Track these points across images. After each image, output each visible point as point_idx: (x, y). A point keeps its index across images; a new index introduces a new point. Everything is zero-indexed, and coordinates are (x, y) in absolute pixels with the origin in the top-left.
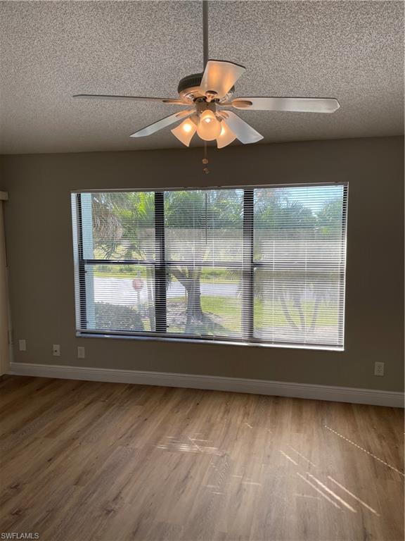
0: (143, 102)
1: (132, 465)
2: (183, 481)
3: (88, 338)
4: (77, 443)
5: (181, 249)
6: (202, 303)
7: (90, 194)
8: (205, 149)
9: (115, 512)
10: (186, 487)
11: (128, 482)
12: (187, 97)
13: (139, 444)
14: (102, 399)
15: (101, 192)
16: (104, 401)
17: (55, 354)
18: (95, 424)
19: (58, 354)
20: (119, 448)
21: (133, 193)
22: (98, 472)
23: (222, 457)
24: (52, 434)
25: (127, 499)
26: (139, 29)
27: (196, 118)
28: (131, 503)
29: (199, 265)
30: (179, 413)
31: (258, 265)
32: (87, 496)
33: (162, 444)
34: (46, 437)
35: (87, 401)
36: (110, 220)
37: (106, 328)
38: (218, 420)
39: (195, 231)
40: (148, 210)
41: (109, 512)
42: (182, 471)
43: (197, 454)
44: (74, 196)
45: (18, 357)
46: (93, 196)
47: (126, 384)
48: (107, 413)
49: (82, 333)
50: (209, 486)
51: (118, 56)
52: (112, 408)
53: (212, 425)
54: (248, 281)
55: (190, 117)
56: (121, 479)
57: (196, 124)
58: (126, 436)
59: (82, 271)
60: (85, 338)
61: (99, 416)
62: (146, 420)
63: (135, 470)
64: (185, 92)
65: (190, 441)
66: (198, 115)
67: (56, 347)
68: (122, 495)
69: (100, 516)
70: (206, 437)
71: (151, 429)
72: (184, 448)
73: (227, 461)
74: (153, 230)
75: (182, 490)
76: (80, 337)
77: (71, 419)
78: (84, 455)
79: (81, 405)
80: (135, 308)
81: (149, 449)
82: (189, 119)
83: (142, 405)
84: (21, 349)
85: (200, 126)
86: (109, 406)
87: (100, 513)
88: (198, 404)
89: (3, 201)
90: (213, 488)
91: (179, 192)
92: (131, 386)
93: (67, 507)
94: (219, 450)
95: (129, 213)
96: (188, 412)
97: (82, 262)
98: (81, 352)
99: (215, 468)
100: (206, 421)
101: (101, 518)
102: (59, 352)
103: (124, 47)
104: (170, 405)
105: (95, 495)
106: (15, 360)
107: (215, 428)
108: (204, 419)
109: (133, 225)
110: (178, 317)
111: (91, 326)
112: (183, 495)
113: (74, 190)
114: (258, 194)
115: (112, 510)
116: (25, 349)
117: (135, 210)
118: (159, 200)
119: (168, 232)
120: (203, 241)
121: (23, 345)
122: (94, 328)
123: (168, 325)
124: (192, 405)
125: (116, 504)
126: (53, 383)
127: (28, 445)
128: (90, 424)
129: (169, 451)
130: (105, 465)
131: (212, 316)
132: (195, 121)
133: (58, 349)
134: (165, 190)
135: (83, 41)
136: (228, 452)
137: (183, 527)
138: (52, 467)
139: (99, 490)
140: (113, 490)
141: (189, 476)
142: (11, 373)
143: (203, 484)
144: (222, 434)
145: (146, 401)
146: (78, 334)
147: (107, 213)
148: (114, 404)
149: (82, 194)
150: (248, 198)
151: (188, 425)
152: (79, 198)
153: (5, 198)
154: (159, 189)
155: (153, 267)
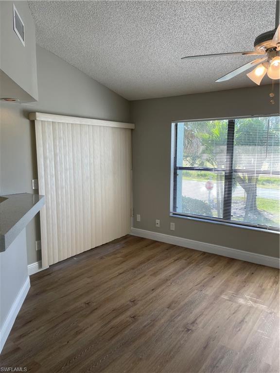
0: (225, 57)
1: (204, 304)
2: (240, 323)
3: (178, 218)
4: (169, 283)
6: (257, 203)
7: (183, 123)
8: (273, 86)
9: (192, 331)
10: (241, 328)
11: (201, 314)
12: (261, 49)
13: (210, 291)
14: (185, 258)
15: (190, 121)
16: (186, 260)
17: (157, 225)
18: (180, 273)
19: (158, 226)
20: (196, 291)
21: (211, 122)
22: (182, 303)
23: (270, 313)
24: (155, 274)
25: (200, 325)
26: (226, 5)
27: (267, 63)
28: (203, 328)
29: (259, 172)
30: (238, 277)
32: (175, 317)
33: (225, 295)
34: (151, 275)
35: (175, 258)
36: (194, 141)
37: (189, 213)
38: (269, 287)
39: (258, 148)
40: (221, 133)
41: (188, 330)
42: (239, 316)
43: (251, 307)
44: (173, 125)
45: (136, 224)
46: (185, 125)
47: (201, 251)
48: (188, 268)
49: (174, 214)
50: (259, 331)
51: (210, 26)
52: (192, 265)
53: (264, 290)
55: (263, 63)
56: (197, 311)
57: (267, 68)
58: (200, 285)
59: (175, 174)
60: (175, 217)
61: (183, 269)
62: (214, 277)
63: (206, 308)
64: (259, 45)
65: (246, 298)
66: (268, 61)
67: (158, 221)
68: (197, 322)
69: (183, 331)
70: (259, 296)
71: (217, 284)
72: (241, 301)
73: (274, 317)
74: (226, 147)
75: (238, 329)
76: (172, 217)
77: (166, 267)
78: (173, 291)
80: (207, 202)
81: (216, 297)
82: (261, 65)
83: (212, 267)
84: (138, 220)
85: (270, 69)
86: (189, 264)
87: (183, 329)
88: (253, 273)
89: (131, 130)
90: (262, 333)
91: (245, 119)
92: (204, 253)
93: (163, 321)
94: (268, 308)
95: (207, 136)
96: (245, 277)
97: (176, 169)
98: (173, 226)
99: (264, 320)
100: (259, 286)
101: (183, 333)
102: (159, 224)
103: (215, 19)
104: (231, 271)
105: (180, 317)
106: (134, 226)
107: (265, 292)
108: (258, 285)
109: (211, 144)
110: (238, 211)
111: (179, 210)
112: (239, 332)
113: (173, 121)
115: (191, 330)
116: (140, 221)
117: (211, 133)
118: (231, 125)
119: (237, 149)
120: (264, 155)
121: (139, 218)
122: (181, 212)
123: (232, 215)
124: (248, 273)
125: (193, 326)
126: (154, 243)
127: (140, 278)
128: (177, 273)
129: (230, 301)
130: (186, 300)
131: (265, 213)
132: (266, 66)
133: (159, 223)
134: (236, 118)
135: (187, 20)
136: (275, 311)
137: (238, 353)
138: (154, 294)
139: (182, 315)
140: (191, 317)
141: (245, 321)
142: (132, 234)
143: (255, 328)
144: (271, 297)
145: (214, 265)
146: (171, 215)
147: (193, 136)
148: (193, 263)
149: (178, 124)
151: (244, 286)
152: (176, 126)
153: (133, 128)
154: (231, 118)
155: (224, 173)
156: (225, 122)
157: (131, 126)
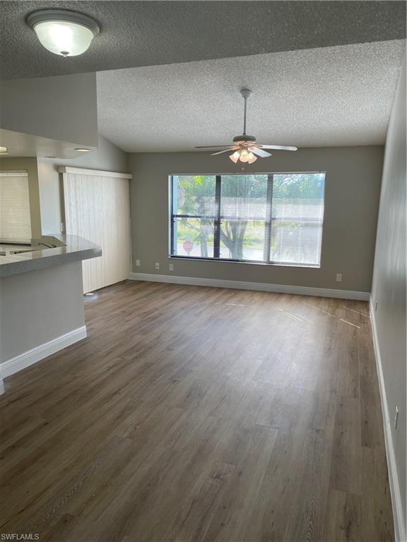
3: (175, 259)
5: (230, 209)
7: (178, 176)
17: (156, 268)
31: (274, 219)
39: (238, 199)
44: (170, 177)
45: (135, 269)
46: (179, 178)
49: (172, 257)
54: (268, 228)
59: (172, 221)
60: (173, 259)
67: (157, 264)
76: (170, 259)
79: (174, 291)
84: (137, 265)
89: (130, 180)
97: (173, 216)
98: (171, 267)
102: (158, 267)
106: (134, 271)
109: (200, 195)
111: (177, 253)
113: (170, 174)
114: (276, 177)
116: (139, 265)
118: (218, 179)
119: (222, 199)
120: (243, 204)
121: (138, 263)
122: (179, 254)
123: (220, 253)
134: (223, 175)
142: (131, 279)
146: (169, 257)
149: (174, 176)
150: (270, 179)
152: (172, 178)
153: (131, 178)
154: (218, 174)
155: (213, 220)
156: (214, 177)
157: (129, 176)
